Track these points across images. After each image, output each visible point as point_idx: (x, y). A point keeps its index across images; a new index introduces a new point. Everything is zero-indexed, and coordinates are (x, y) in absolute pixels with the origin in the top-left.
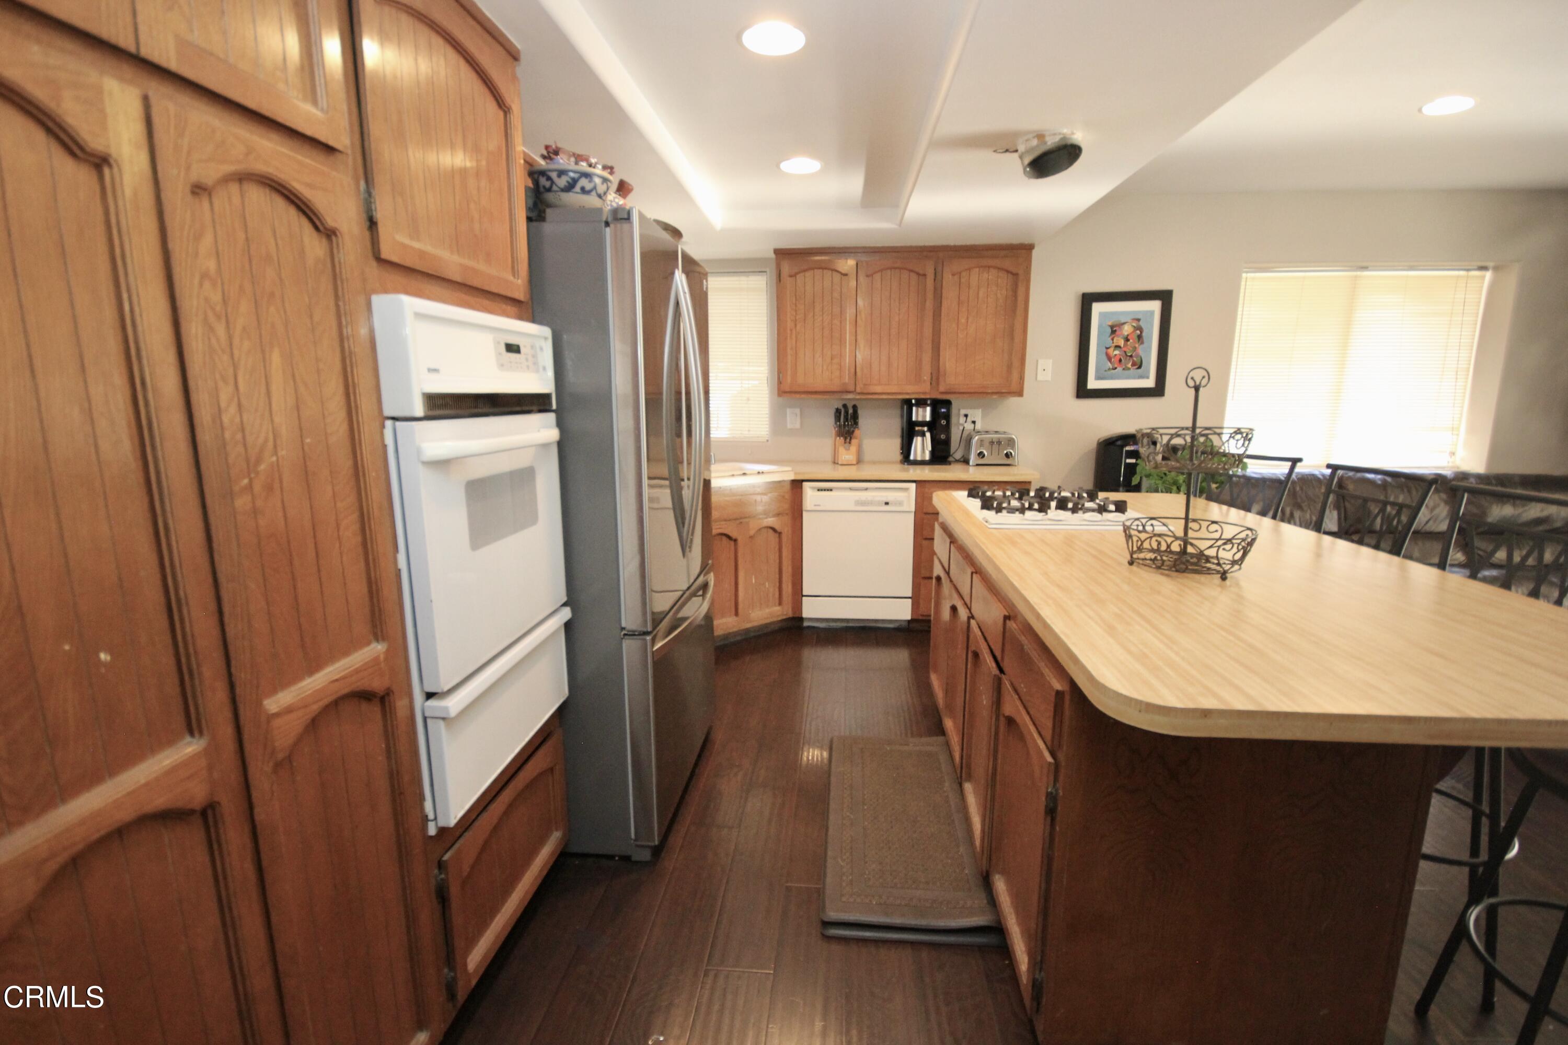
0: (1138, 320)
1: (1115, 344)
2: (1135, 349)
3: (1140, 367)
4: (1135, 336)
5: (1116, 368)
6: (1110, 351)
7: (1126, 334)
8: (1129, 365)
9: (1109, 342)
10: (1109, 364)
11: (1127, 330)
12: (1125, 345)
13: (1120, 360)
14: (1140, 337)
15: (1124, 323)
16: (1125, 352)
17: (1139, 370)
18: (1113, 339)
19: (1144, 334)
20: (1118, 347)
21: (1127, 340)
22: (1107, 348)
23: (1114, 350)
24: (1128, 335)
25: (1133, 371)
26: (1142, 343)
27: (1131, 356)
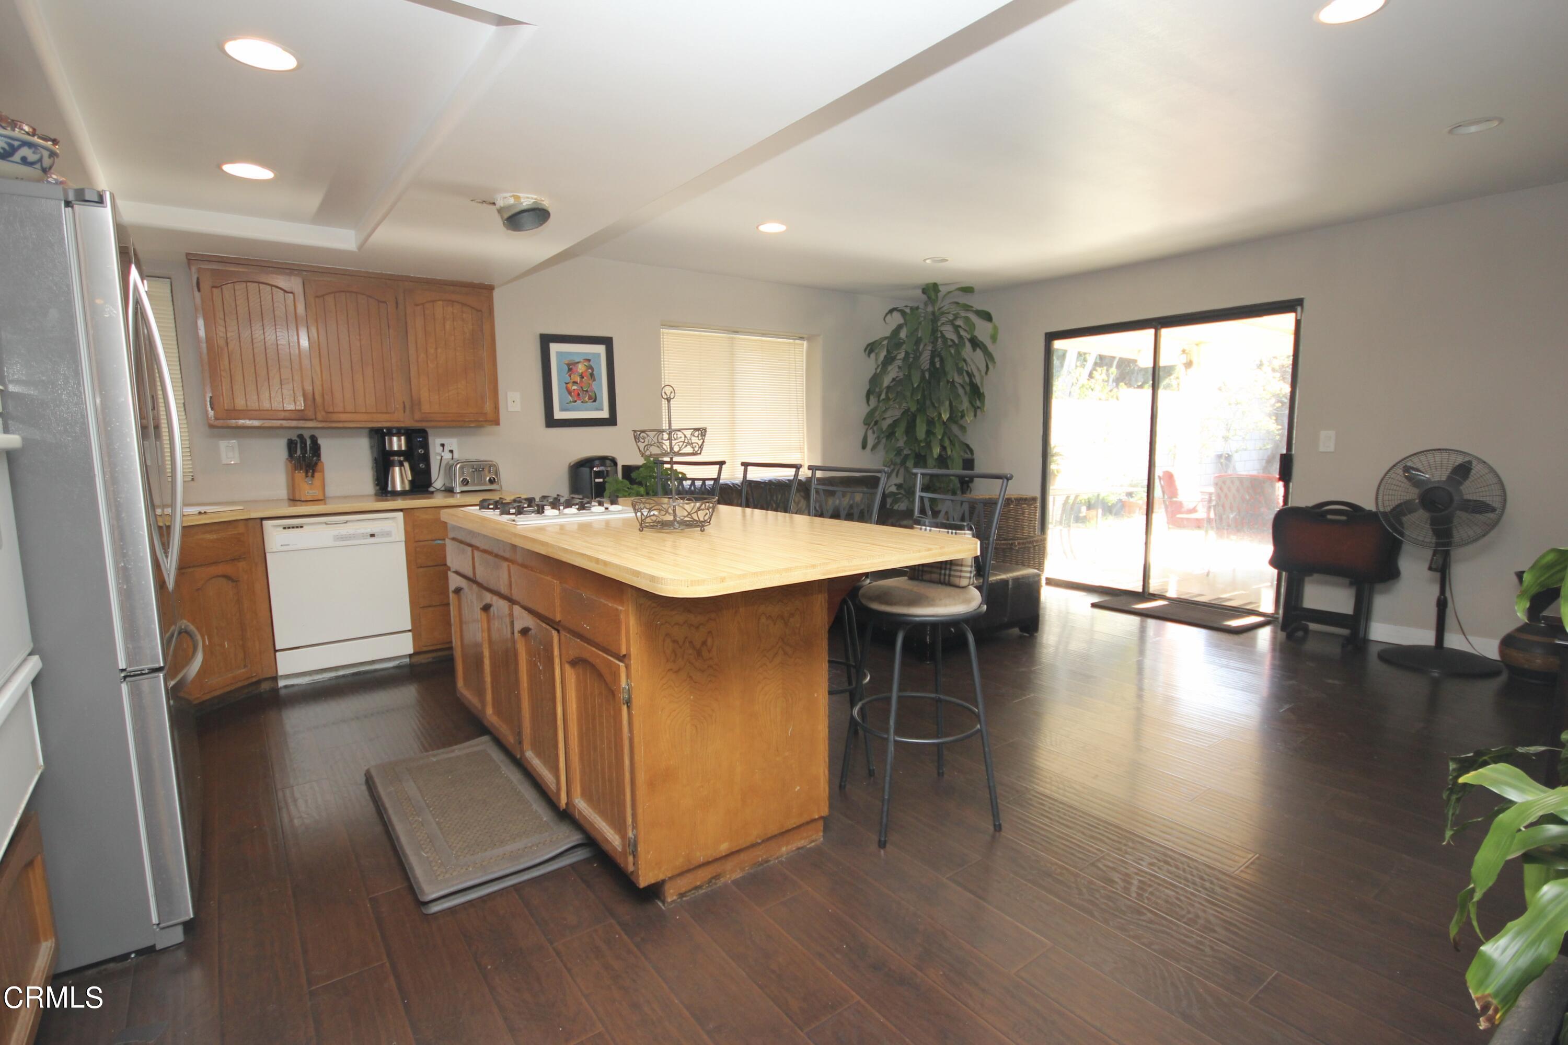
0: (589, 360)
1: (572, 380)
2: (590, 385)
3: (595, 401)
4: (588, 374)
5: (576, 401)
6: (570, 385)
7: (580, 371)
8: (587, 399)
9: (568, 379)
10: (570, 398)
11: (581, 368)
12: (581, 381)
13: (579, 394)
14: (592, 375)
15: (578, 362)
16: (582, 387)
17: (594, 403)
18: (570, 376)
19: (594, 373)
20: (575, 383)
21: (582, 377)
22: (566, 383)
23: (573, 385)
24: (582, 373)
25: (590, 404)
26: (594, 380)
27: (587, 391)
